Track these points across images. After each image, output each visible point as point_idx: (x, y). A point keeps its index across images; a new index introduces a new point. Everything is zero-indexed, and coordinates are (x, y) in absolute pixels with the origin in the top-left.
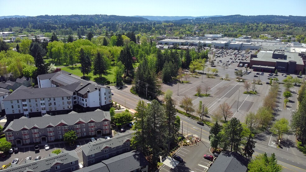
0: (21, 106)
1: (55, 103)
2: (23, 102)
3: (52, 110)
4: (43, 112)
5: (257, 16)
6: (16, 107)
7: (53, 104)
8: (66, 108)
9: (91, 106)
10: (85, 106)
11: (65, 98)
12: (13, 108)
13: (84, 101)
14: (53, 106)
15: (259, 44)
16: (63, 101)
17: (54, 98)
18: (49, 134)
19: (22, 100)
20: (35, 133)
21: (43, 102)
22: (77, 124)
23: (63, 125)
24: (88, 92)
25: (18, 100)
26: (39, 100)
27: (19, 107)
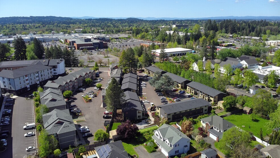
1: (44, 74)
3: (43, 80)
4: (38, 82)
6: (22, 82)
8: (50, 77)
9: (61, 73)
10: (57, 74)
11: (49, 69)
12: (20, 83)
13: (56, 70)
14: (43, 76)
15: (54, 37)
16: (48, 72)
17: (44, 70)
18: (76, 84)
19: (26, 75)
20: (71, 85)
21: (37, 75)
22: (85, 75)
23: (81, 76)
24: (58, 63)
25: (23, 76)
26: (35, 73)
27: (24, 82)
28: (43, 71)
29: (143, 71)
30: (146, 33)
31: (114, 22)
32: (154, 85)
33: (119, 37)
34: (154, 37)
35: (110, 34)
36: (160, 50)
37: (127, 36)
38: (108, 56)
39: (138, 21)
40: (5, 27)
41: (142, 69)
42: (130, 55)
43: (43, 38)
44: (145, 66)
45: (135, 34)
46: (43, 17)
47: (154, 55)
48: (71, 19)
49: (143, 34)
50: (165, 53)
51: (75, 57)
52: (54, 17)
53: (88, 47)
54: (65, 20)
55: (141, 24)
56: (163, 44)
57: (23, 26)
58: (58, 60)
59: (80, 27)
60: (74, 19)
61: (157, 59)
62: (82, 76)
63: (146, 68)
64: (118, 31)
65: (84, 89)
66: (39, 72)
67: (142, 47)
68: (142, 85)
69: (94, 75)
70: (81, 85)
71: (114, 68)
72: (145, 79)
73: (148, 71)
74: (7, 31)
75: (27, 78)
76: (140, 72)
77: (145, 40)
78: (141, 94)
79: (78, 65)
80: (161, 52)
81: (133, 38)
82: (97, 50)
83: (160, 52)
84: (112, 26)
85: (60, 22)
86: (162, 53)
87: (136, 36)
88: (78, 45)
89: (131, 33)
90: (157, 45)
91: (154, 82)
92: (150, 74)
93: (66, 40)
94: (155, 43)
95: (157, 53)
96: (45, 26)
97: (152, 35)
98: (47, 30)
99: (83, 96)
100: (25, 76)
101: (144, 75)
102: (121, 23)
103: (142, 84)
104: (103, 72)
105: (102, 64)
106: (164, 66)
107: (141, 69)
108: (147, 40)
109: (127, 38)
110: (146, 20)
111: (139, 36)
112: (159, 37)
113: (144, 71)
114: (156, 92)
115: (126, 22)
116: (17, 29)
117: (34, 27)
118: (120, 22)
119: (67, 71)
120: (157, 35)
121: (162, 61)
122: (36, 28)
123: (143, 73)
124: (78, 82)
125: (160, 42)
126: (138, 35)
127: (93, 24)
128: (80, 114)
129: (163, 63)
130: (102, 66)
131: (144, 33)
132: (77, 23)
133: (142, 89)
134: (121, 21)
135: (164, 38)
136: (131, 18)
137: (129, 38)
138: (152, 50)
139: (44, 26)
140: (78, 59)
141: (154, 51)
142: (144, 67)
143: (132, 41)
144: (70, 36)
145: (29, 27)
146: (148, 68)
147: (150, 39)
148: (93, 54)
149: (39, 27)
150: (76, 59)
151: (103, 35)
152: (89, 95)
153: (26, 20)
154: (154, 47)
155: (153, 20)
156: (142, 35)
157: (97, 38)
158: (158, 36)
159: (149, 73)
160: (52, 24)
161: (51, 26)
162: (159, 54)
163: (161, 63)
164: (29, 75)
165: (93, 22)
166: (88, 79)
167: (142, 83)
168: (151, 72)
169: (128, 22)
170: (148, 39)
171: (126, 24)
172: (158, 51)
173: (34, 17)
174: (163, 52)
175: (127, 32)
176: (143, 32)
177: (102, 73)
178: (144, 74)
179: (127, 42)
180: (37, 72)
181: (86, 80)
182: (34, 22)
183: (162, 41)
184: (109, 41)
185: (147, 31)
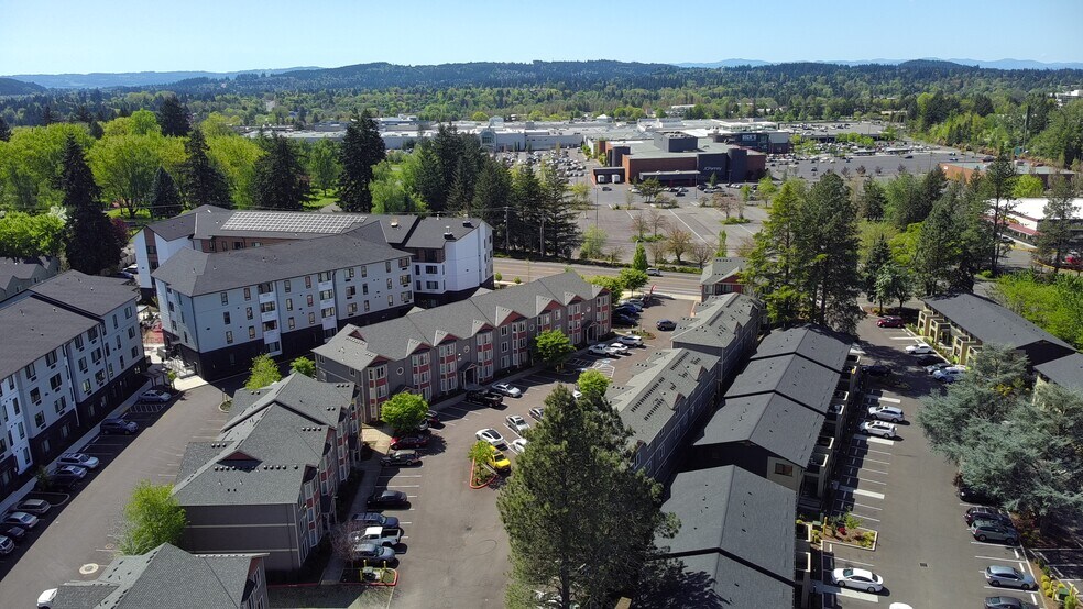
0: (256, 311)
1: (365, 287)
2: (261, 296)
3: (356, 314)
4: (329, 323)
5: (440, 66)
6: (238, 317)
7: (359, 290)
8: (398, 303)
9: (460, 287)
10: (440, 291)
11: (394, 265)
12: (227, 321)
13: (436, 272)
14: (359, 297)
15: (569, 132)
16: (389, 275)
17: (363, 266)
18: (481, 356)
19: (260, 286)
20: (450, 359)
21: (326, 286)
22: (545, 312)
23: (515, 317)
24: (450, 238)
25: (247, 289)
26: (314, 279)
27: (251, 317)
28: (358, 271)
29: (908, 317)
30: (977, 117)
31: (840, 78)
32: (953, 446)
33: (840, 135)
34: (1018, 139)
35: (804, 119)
36: (1045, 202)
37: (878, 130)
38: (746, 217)
39: (954, 72)
40: (440, 95)
41: (906, 305)
42: (821, 221)
43: (526, 134)
44: (931, 290)
45: (920, 122)
46: (577, 65)
47: (1000, 228)
48: (671, 69)
49: (960, 120)
50: (1076, 221)
51: (562, 213)
52: (615, 64)
53: (677, 172)
54: (649, 74)
55: (965, 84)
56: (1067, 172)
57: (500, 94)
58: (447, 225)
59: (692, 98)
60: (684, 69)
61: (1020, 253)
62: (523, 318)
63: (930, 301)
64: (847, 111)
65: (514, 391)
66: (341, 276)
67: (936, 179)
68: (872, 418)
69: (603, 316)
70: (516, 363)
71: (720, 289)
72: (907, 378)
73: (941, 327)
74: (443, 107)
75: (266, 298)
76: (886, 325)
77: (969, 149)
78: (845, 489)
79: (568, 253)
80: (1046, 211)
81: (906, 138)
82: (710, 186)
83: (1042, 216)
84: (828, 90)
85: (629, 81)
86: (1055, 221)
87: (925, 129)
88: (632, 162)
89: (901, 119)
90: (1033, 175)
91: (958, 422)
92: (950, 344)
93: (602, 144)
94: (1021, 164)
95: (1021, 215)
96: (570, 95)
97: (1009, 127)
98: (569, 109)
99: (480, 433)
100: (254, 291)
101: (910, 348)
102: (869, 82)
103: (872, 410)
104: (666, 302)
105: (683, 258)
106: (1055, 306)
107: (896, 303)
108: (983, 152)
109: (876, 138)
110: (994, 71)
111: (943, 129)
112: (1047, 138)
113: (915, 322)
114: (964, 499)
115: (894, 76)
116: (476, 103)
117: (533, 98)
118: (867, 77)
119: (499, 279)
120: (1039, 126)
121: (1046, 269)
122: (540, 101)
123: (907, 330)
124: (498, 346)
125: (1049, 161)
126: (935, 127)
127: (751, 85)
128: (378, 574)
129: (1052, 279)
130: (683, 263)
131: (968, 115)
132: (690, 83)
133: (864, 447)
134: (875, 72)
135: (1074, 143)
136: (920, 61)
137: (888, 139)
138: (993, 202)
139: (565, 96)
140: (574, 226)
141: (1003, 203)
142: (919, 296)
143: (897, 152)
144: (629, 129)
145: (518, 99)
146: (944, 305)
147: (998, 146)
148: (678, 204)
149: (550, 97)
150: (569, 221)
151: (762, 125)
152: (517, 430)
153: (519, 74)
154: (1003, 183)
155: (1026, 71)
156: (955, 127)
157: (733, 136)
158: (1043, 133)
159: (947, 340)
160: (597, 89)
161: (591, 97)
162: (1033, 226)
163: (1038, 279)
164: (281, 286)
165: (751, 79)
166: (551, 337)
167: (876, 404)
168: (957, 333)
169: (903, 76)
170: (985, 144)
171: (896, 83)
172: (1031, 210)
173: (546, 63)
174: (1061, 213)
175: (883, 113)
176: (961, 112)
177: (659, 304)
178: (912, 340)
179: (870, 153)
180: (328, 272)
181: (541, 340)
182: (540, 80)
183: (1062, 157)
184: (784, 148)
185: (985, 107)
